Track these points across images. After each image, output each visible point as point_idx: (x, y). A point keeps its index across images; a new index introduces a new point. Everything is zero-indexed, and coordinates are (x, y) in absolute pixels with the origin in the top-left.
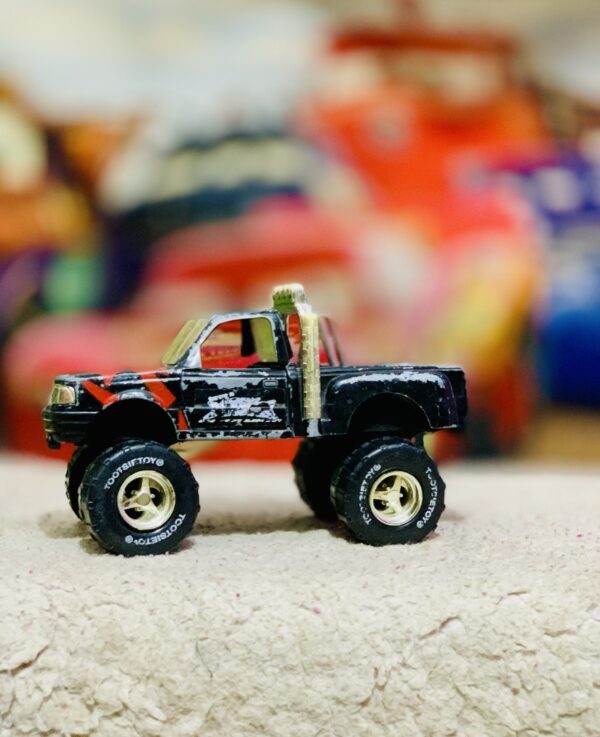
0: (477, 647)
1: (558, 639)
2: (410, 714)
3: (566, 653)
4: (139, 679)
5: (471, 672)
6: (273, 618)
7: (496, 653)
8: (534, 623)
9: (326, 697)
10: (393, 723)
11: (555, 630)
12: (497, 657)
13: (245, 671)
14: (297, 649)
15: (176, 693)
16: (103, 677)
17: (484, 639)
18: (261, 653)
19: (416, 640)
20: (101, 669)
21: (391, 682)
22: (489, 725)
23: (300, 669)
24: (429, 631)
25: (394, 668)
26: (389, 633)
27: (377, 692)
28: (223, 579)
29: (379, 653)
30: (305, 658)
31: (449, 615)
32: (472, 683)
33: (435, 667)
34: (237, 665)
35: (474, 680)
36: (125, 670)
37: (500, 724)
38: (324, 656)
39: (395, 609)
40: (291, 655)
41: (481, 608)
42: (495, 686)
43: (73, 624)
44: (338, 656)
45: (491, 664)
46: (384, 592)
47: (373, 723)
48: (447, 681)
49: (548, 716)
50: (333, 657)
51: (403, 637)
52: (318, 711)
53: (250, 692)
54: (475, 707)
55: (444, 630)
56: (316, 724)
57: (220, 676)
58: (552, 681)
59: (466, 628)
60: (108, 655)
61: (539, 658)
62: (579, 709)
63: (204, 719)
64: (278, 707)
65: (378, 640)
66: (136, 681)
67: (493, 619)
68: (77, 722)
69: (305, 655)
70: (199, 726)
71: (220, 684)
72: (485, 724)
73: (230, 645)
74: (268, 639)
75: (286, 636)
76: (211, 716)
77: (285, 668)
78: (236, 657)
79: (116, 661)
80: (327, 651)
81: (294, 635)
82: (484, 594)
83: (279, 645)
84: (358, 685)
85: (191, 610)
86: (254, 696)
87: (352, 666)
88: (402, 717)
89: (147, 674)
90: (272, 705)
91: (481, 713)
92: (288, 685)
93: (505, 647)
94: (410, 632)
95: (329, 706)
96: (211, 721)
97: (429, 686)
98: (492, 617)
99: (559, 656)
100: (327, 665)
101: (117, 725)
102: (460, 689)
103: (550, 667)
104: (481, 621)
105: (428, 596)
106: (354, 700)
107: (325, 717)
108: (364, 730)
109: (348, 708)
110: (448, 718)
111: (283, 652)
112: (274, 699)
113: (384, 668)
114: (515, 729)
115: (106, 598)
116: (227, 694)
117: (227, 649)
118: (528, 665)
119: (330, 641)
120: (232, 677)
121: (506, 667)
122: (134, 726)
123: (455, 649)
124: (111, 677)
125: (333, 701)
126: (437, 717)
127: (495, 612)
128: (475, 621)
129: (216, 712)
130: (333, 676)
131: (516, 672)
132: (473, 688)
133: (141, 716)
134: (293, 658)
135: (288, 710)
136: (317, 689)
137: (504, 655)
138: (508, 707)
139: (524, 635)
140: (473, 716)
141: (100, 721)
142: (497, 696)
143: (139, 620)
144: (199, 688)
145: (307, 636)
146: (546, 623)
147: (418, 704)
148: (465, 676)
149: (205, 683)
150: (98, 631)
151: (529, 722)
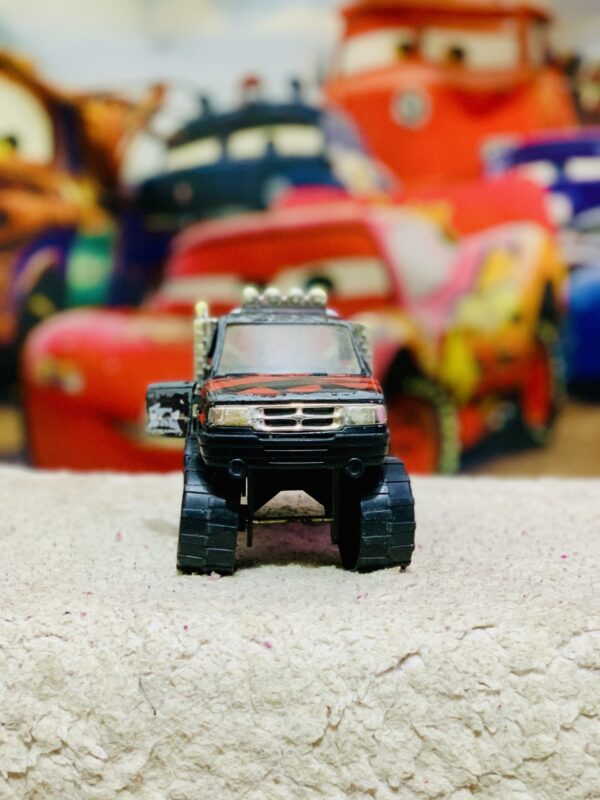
0: (438, 685)
1: (524, 679)
2: (364, 756)
3: (533, 693)
4: (79, 716)
5: (430, 712)
6: (222, 652)
7: (456, 692)
8: (499, 661)
9: (276, 737)
10: (347, 764)
11: (522, 668)
12: (459, 697)
13: (191, 709)
14: (245, 685)
15: (118, 730)
16: (41, 713)
17: (444, 677)
18: (207, 690)
19: (373, 677)
20: (39, 705)
21: (345, 721)
22: (449, 769)
23: (248, 707)
24: (388, 668)
25: (347, 707)
26: (343, 669)
27: (329, 731)
28: (171, 609)
29: (332, 690)
30: (254, 696)
31: (408, 651)
32: (431, 724)
33: (392, 706)
34: (182, 702)
35: (433, 720)
36: (64, 705)
37: (461, 768)
38: (274, 693)
39: (351, 644)
40: (239, 692)
41: (443, 643)
42: (455, 728)
43: (11, 657)
44: (290, 693)
45: (452, 704)
46: (342, 625)
47: (325, 765)
48: (405, 721)
49: (511, 760)
50: (284, 695)
51: (358, 674)
52: (267, 751)
53: (195, 731)
54: (434, 749)
55: (403, 666)
56: (266, 765)
57: (164, 714)
58: (517, 722)
59: (427, 665)
60: (47, 689)
61: (504, 699)
62: (545, 753)
63: (147, 757)
64: (225, 746)
65: (332, 676)
66: (76, 718)
67: (455, 656)
68: (14, 760)
69: (255, 692)
70: (141, 765)
71: (164, 722)
72: (445, 768)
73: (176, 681)
74: (216, 675)
75: (235, 672)
76: (154, 755)
77: (233, 705)
78: (181, 693)
79: (55, 696)
80: (278, 689)
81: (244, 671)
82: (447, 628)
83: (227, 681)
84: (310, 725)
85: (136, 641)
86: (200, 734)
87: (304, 704)
88: (355, 759)
89: (88, 710)
90: (220, 745)
91: (441, 755)
92: (236, 724)
93: (467, 686)
94: (366, 669)
95: (279, 747)
96: (155, 760)
97: (386, 727)
98: (455, 654)
99: (524, 696)
100: (277, 703)
101: (55, 763)
102: (418, 730)
103: (514, 708)
104: (443, 658)
105: (386, 630)
106: (305, 740)
107: (275, 758)
108: (316, 772)
109: (299, 748)
110: (404, 760)
111: (230, 688)
112: (221, 738)
113: (337, 708)
114: (477, 773)
115: (44, 629)
116: (171, 732)
117: (173, 685)
118: (492, 707)
119: (281, 677)
120: (177, 715)
121: (468, 708)
122: (74, 765)
123: (413, 687)
124: (50, 713)
125: (284, 741)
126: (394, 759)
127: (457, 648)
128: (436, 657)
129: (159, 750)
130: (283, 714)
131: (478, 713)
132: (433, 729)
133: (81, 754)
134: (242, 695)
135: (235, 749)
136: (266, 728)
137: (466, 695)
138: (468, 751)
139: (489, 673)
140: (432, 758)
141: (38, 759)
142: (458, 738)
143: (79, 652)
144: (143, 726)
145: (257, 672)
146: (513, 661)
147: (373, 746)
148: (424, 717)
149: (148, 720)
150: (37, 664)
151: (491, 766)
